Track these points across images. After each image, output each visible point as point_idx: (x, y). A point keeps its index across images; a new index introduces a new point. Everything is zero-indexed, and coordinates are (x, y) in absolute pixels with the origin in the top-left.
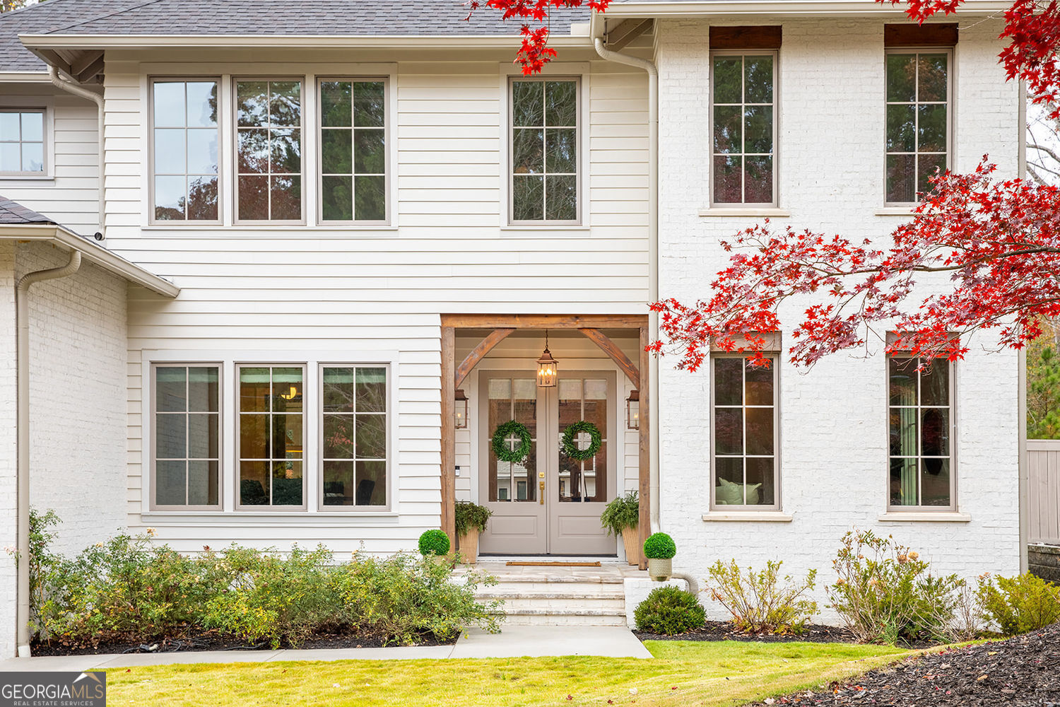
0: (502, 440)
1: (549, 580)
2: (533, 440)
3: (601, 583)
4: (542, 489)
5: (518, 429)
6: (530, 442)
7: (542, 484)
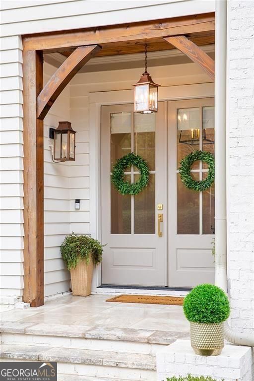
0: (121, 173)
1: (87, 336)
2: (151, 172)
3: (149, 343)
4: (161, 221)
5: (136, 162)
6: (148, 174)
7: (161, 216)
